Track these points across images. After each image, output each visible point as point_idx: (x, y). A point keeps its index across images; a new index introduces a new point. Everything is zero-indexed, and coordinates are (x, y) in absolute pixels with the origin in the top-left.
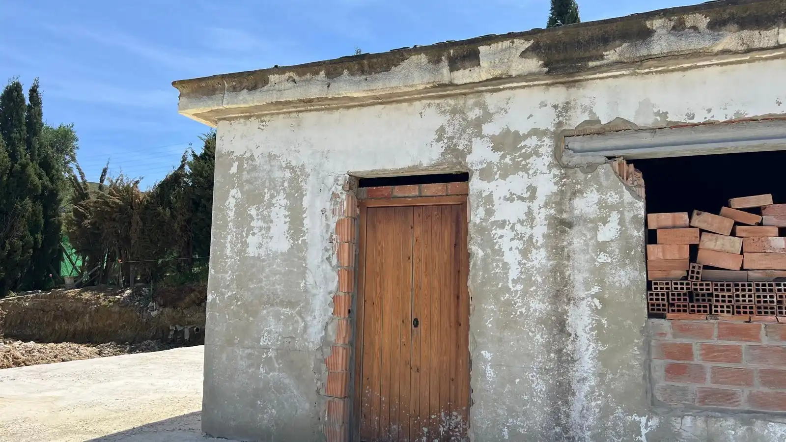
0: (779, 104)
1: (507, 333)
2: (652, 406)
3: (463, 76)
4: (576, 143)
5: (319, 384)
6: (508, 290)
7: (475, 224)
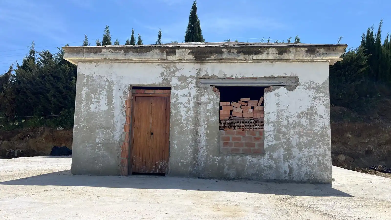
1: (181, 136)
2: (219, 153)
3: (170, 58)
5: (118, 154)
6: (182, 123)
7: (173, 103)
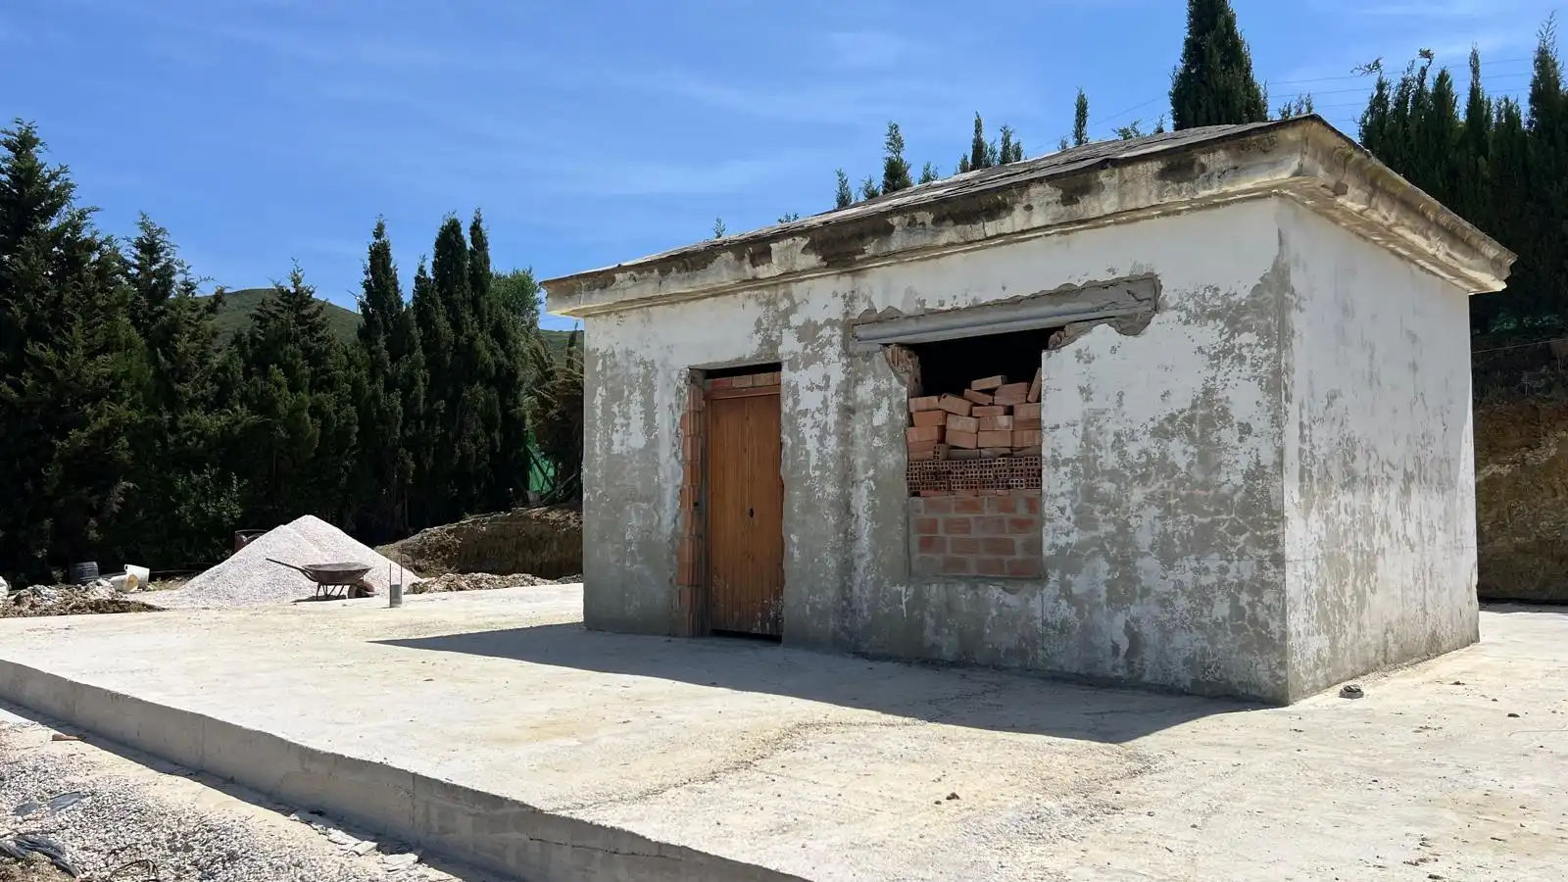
0: (1004, 288)
1: (808, 517)
2: (909, 575)
3: (764, 271)
4: (861, 332)
5: (672, 573)
6: (808, 476)
7: (786, 414)
